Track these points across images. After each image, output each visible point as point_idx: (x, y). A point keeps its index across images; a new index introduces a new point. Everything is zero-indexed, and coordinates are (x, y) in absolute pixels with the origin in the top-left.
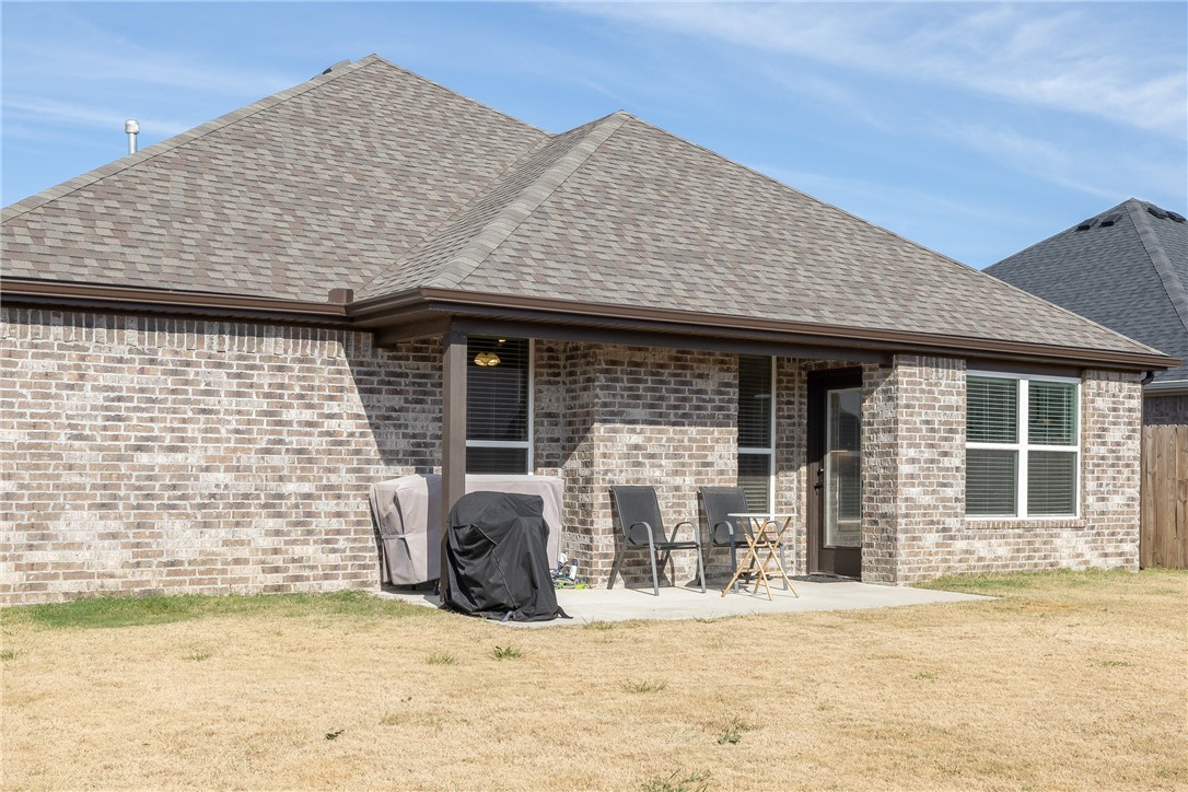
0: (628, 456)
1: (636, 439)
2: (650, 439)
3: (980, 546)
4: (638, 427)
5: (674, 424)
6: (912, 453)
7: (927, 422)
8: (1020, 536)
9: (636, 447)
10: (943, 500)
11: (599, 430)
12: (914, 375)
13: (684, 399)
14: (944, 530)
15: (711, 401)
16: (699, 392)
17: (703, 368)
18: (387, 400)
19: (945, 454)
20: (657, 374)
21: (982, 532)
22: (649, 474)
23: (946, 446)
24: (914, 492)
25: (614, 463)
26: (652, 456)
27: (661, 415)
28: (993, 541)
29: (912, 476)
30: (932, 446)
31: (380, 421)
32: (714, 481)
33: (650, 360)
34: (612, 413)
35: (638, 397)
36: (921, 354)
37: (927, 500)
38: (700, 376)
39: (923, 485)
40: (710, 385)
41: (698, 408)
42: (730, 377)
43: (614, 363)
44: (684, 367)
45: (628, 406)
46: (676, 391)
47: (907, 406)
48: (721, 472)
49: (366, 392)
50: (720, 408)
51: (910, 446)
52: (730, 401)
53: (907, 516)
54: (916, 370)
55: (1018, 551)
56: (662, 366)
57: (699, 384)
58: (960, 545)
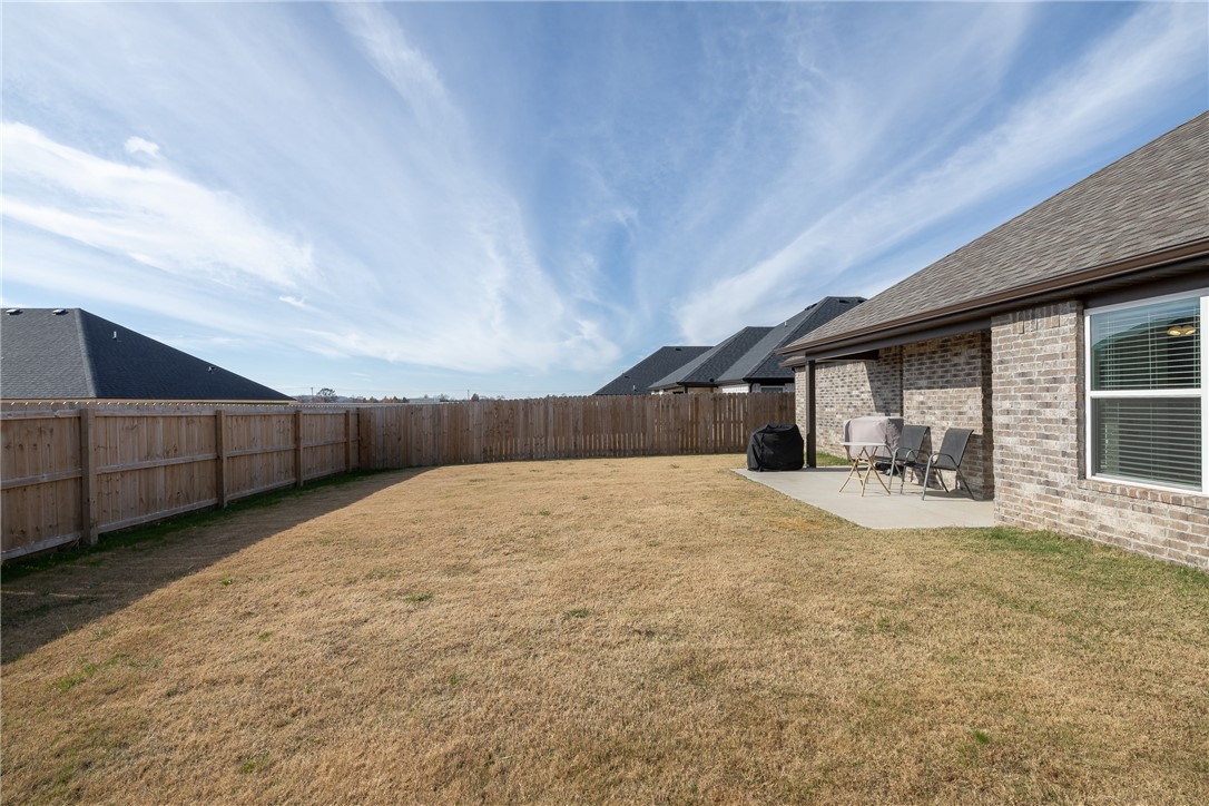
0: (919, 408)
1: (921, 398)
2: (929, 398)
3: (1104, 514)
4: (923, 391)
5: (941, 388)
6: (1007, 405)
7: (1023, 374)
8: (1186, 518)
9: (922, 403)
10: (1045, 452)
11: (906, 394)
12: (1008, 331)
13: (947, 371)
14: (1048, 483)
15: (963, 370)
16: (955, 365)
17: (958, 349)
18: (877, 384)
19: (1048, 405)
20: (931, 358)
21: (1107, 496)
22: (929, 419)
23: (1048, 397)
24: (1009, 441)
25: (912, 412)
26: (930, 408)
27: (934, 383)
28: (1128, 512)
29: (1008, 426)
30: (1030, 397)
31: (876, 393)
32: (964, 425)
33: (928, 350)
34: (911, 384)
35: (922, 374)
36: (1013, 310)
37: (1025, 450)
38: (956, 355)
39: (1021, 435)
40: (962, 360)
41: (955, 376)
42: (974, 352)
43: (911, 356)
44: (946, 351)
45: (918, 379)
46: (942, 367)
47: (1001, 362)
48: (971, 419)
49: (871, 381)
50: (969, 374)
51: (1005, 398)
52: (975, 369)
53: (1003, 462)
54: (1010, 327)
55: (1183, 536)
56: (934, 353)
57: (956, 360)
58: (1070, 504)
